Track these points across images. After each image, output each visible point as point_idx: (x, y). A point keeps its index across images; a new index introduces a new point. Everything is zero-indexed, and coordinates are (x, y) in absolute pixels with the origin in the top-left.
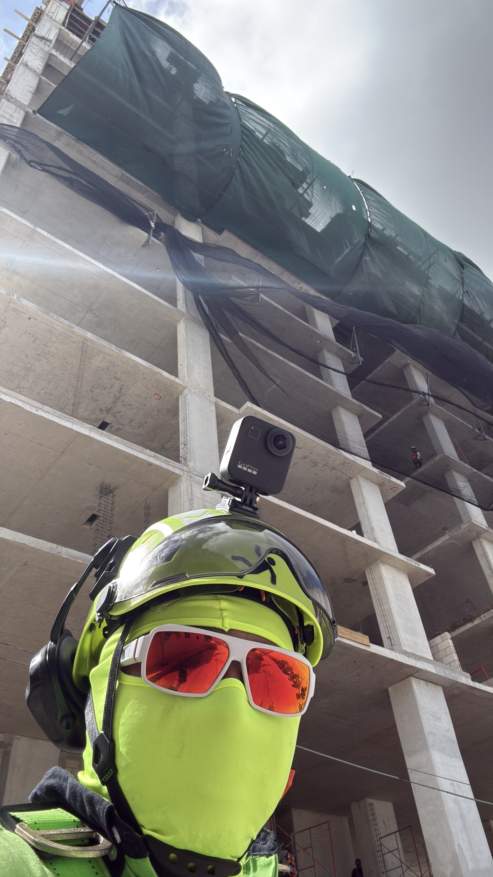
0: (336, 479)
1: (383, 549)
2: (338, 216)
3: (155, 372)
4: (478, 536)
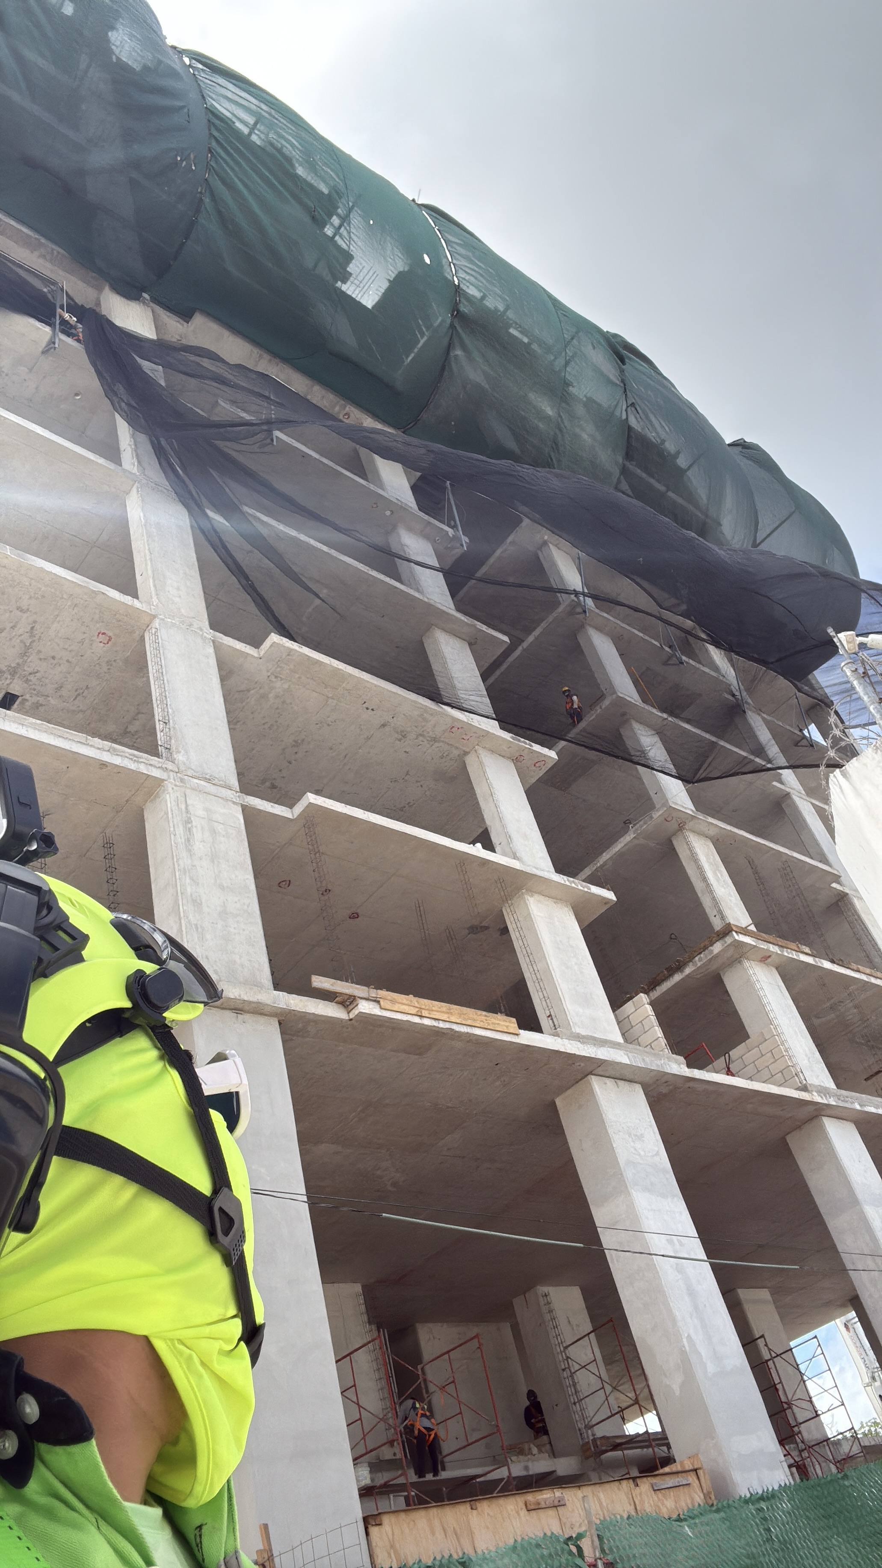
0: (442, 757)
1: (528, 870)
2: (400, 276)
3: (93, 592)
4: (681, 828)
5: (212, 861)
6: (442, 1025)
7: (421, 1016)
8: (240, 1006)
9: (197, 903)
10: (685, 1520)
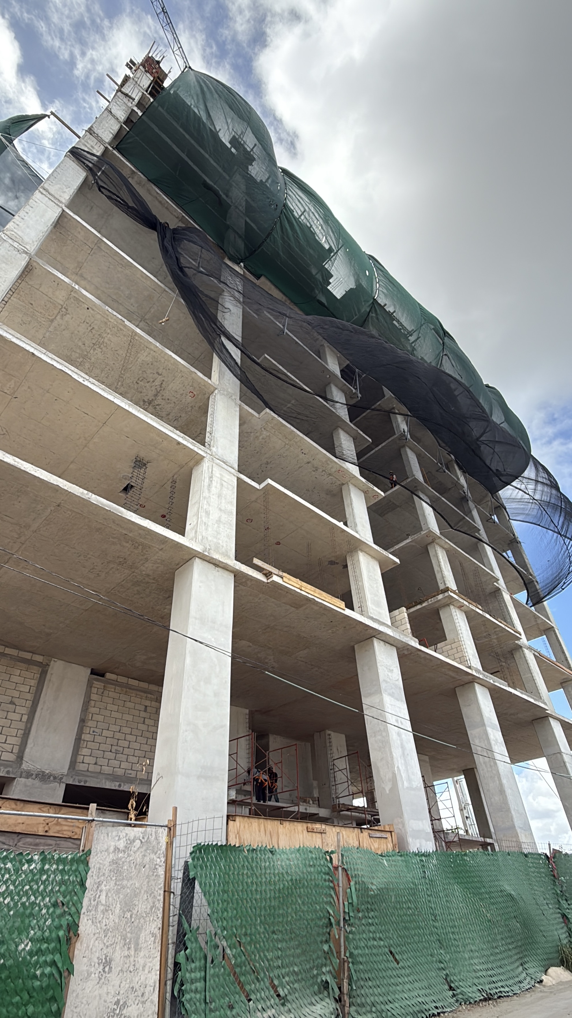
0: (332, 484)
1: (362, 539)
2: (353, 289)
3: (192, 372)
4: (433, 542)
5: (219, 497)
6: (310, 596)
7: (301, 590)
8: (218, 563)
9: (208, 513)
10: (384, 856)
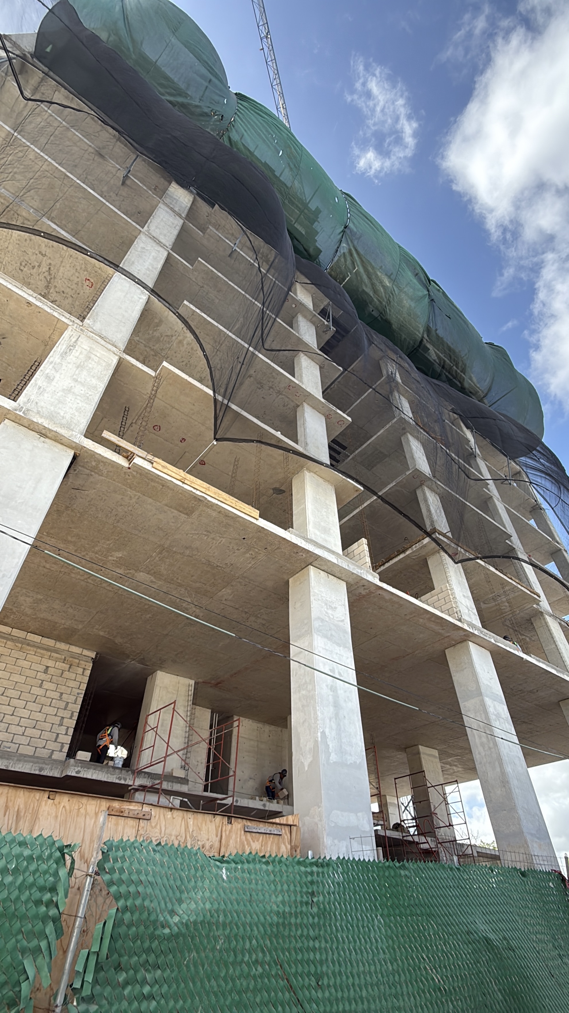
0: (284, 406)
4: (422, 484)
5: (78, 367)
6: (198, 493)
7: (183, 483)
8: (43, 431)
